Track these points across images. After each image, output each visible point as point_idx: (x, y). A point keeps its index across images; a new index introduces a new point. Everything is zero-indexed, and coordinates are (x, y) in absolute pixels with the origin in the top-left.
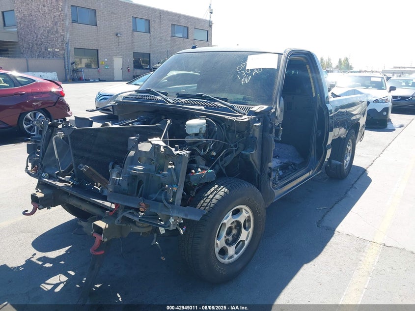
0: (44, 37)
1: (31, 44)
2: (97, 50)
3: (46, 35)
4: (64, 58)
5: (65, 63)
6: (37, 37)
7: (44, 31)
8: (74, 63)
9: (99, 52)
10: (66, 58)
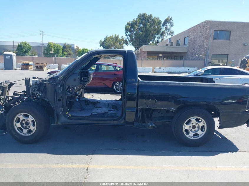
0: (197, 49)
1: (192, 53)
2: (228, 55)
3: (198, 48)
4: (205, 60)
5: (204, 62)
6: (195, 49)
7: (198, 46)
8: (210, 62)
9: (229, 56)
10: (206, 60)
